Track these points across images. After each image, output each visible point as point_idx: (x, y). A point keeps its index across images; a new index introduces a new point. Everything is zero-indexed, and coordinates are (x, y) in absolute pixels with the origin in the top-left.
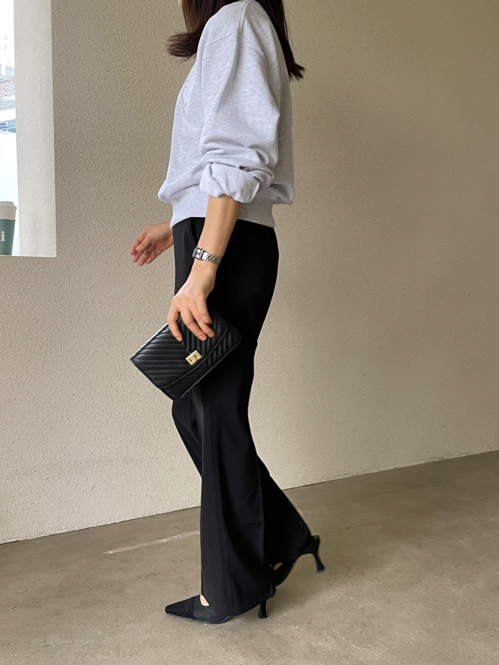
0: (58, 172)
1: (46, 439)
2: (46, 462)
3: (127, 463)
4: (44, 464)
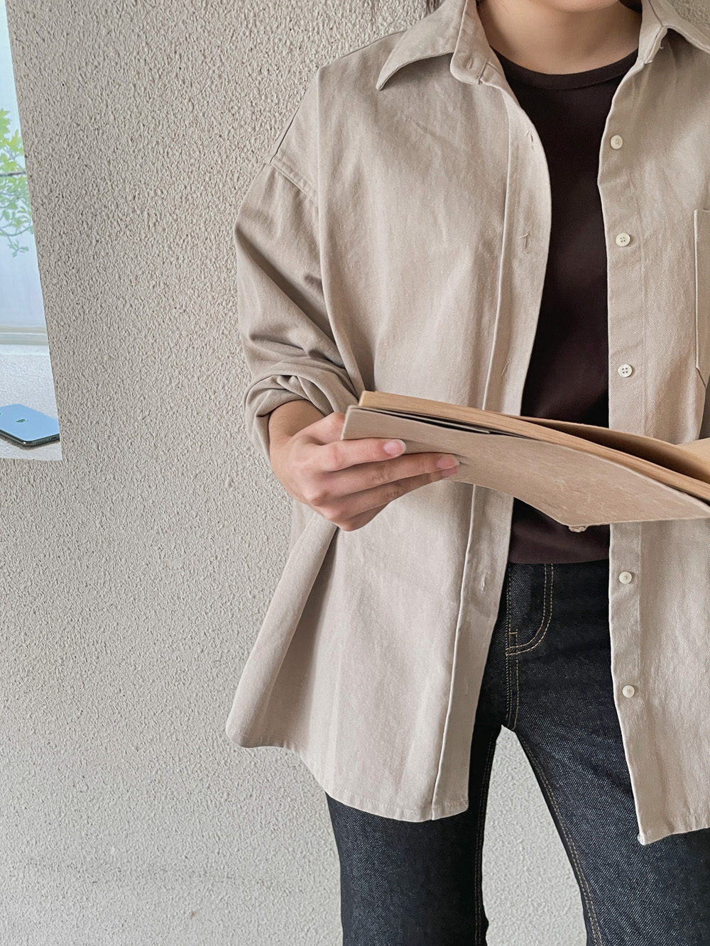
1: (86, 817)
2: (88, 853)
3: (269, 888)
4: (85, 857)
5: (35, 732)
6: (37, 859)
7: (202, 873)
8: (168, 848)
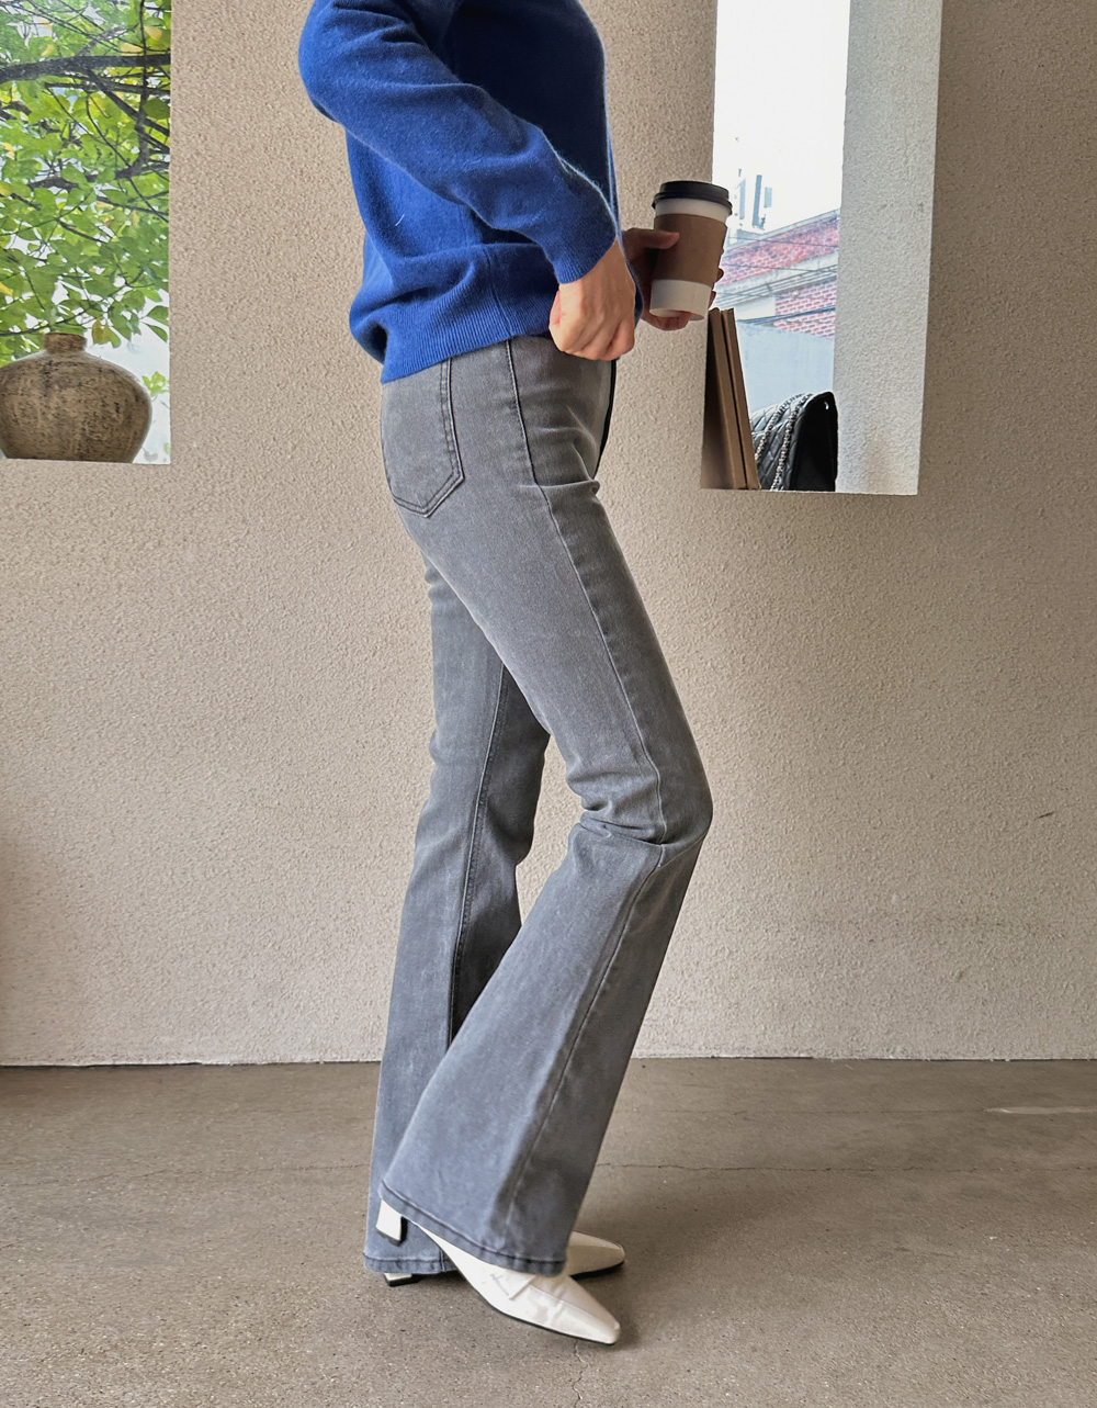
0: (935, 321)
1: (874, 858)
2: (870, 905)
3: (1034, 935)
4: (867, 909)
5: (844, 764)
6: (821, 914)
7: (975, 920)
8: (944, 894)
